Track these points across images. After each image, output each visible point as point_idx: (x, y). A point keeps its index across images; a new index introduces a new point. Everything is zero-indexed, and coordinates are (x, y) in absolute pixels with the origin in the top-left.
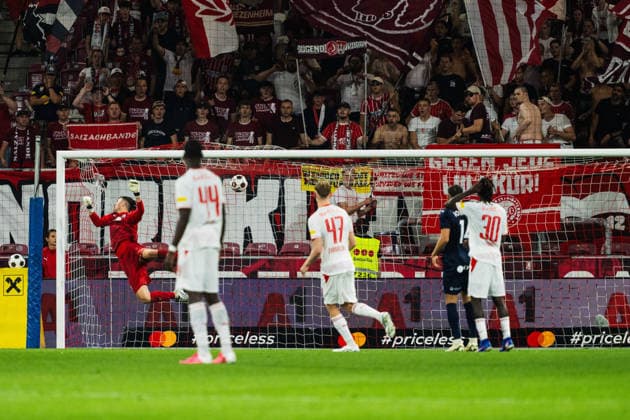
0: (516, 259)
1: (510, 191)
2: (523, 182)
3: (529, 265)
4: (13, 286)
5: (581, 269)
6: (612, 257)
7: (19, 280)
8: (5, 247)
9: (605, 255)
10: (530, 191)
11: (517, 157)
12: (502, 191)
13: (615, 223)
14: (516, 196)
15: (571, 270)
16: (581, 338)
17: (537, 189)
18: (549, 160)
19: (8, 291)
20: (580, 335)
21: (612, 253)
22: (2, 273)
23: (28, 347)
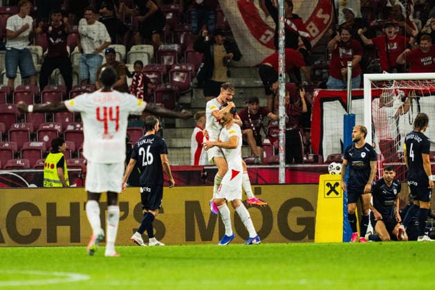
4: (333, 189)
7: (337, 184)
19: (328, 194)
22: (323, 178)
23: (344, 241)
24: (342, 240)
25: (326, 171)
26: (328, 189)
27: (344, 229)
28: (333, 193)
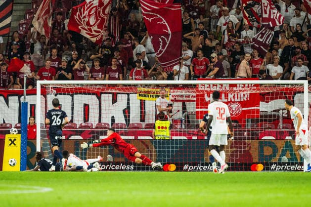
0: (239, 131)
1: (236, 100)
2: (242, 95)
3: (246, 133)
4: (13, 142)
5: (269, 135)
6: (283, 130)
7: (15, 140)
8: (2, 125)
9: (279, 129)
10: (246, 100)
11: (239, 84)
12: (233, 100)
13: (283, 113)
14: (239, 102)
15: (264, 136)
16: (276, 167)
17: (249, 99)
18: (254, 86)
19: (10, 145)
20: (275, 166)
21: (283, 128)
22: (7, 137)
23: (21, 170)
24: (19, 170)
25: (9, 132)
26: (10, 142)
27: (21, 164)
28: (13, 144)
